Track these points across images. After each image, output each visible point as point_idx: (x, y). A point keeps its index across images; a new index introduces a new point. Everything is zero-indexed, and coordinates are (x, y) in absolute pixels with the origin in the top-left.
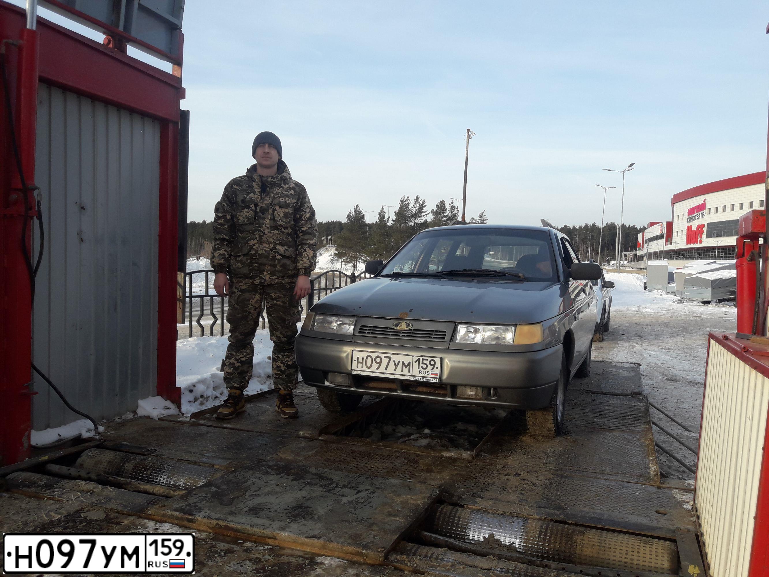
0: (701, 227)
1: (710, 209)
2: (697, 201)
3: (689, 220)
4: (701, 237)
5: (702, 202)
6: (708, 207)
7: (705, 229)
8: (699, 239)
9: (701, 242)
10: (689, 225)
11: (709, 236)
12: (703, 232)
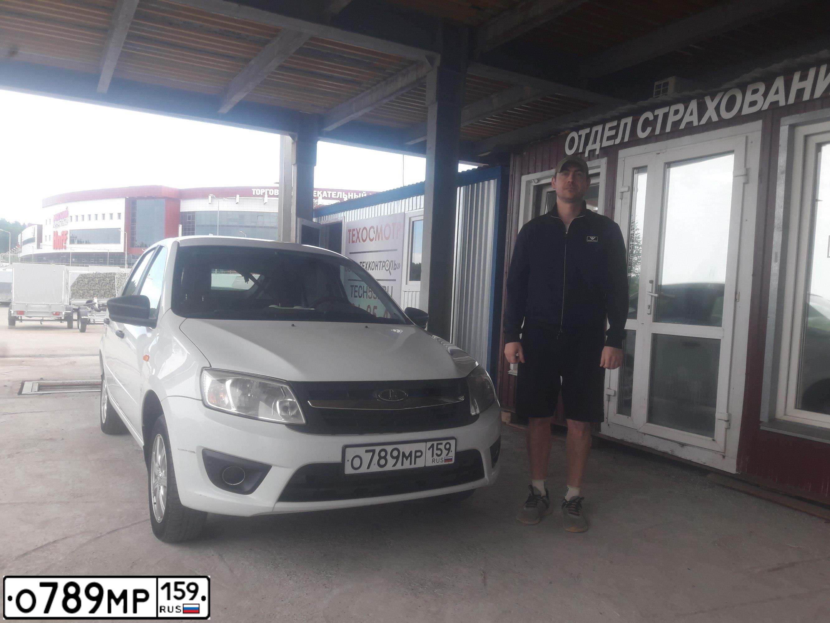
0: (65, 234)
1: (71, 217)
2: (60, 208)
3: (57, 226)
4: (65, 243)
5: (64, 210)
6: (70, 214)
7: (68, 236)
8: (64, 245)
9: (65, 248)
10: (55, 230)
11: (72, 242)
12: (67, 238)
